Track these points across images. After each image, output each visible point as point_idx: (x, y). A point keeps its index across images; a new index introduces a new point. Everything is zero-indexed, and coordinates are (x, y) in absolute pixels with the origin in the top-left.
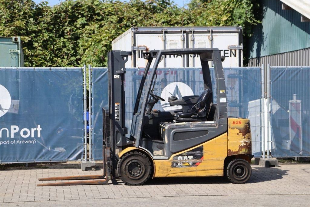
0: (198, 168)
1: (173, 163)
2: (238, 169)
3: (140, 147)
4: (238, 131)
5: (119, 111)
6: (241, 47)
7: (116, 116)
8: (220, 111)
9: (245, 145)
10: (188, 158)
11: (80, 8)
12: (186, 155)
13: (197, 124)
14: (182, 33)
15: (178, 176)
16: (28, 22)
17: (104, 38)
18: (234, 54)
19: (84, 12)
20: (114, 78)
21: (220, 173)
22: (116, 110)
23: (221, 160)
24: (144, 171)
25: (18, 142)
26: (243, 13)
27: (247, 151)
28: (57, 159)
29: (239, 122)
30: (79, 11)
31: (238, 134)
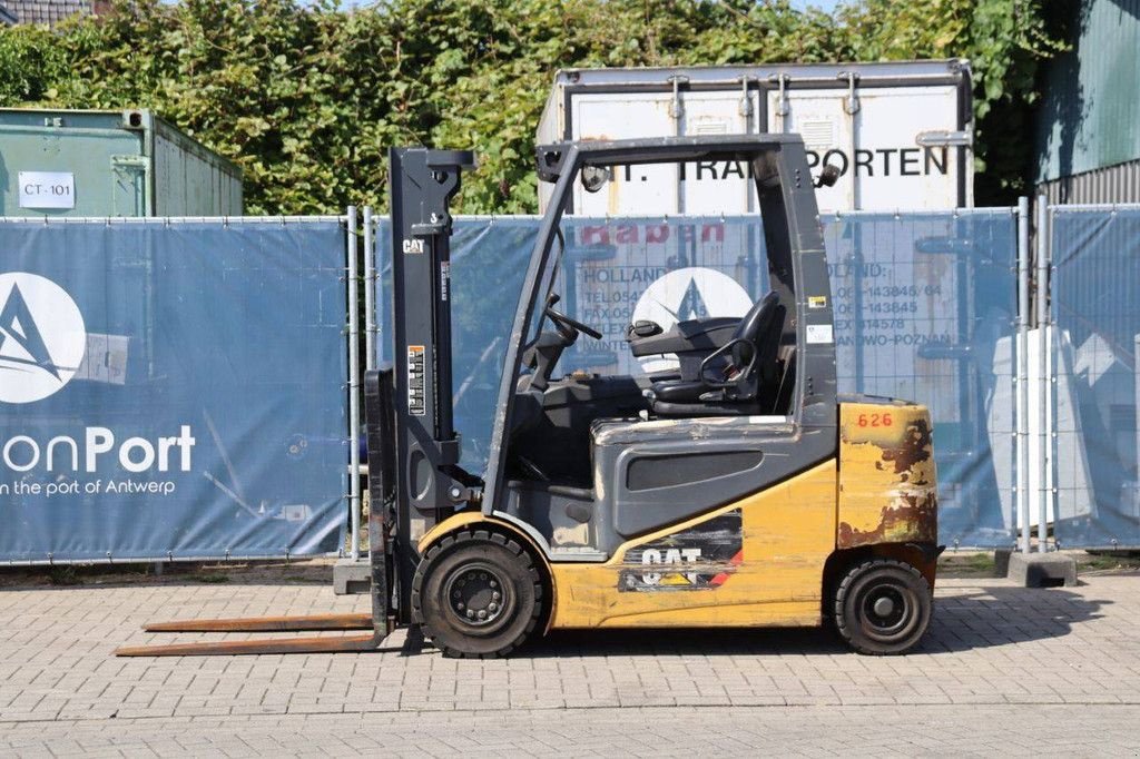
0: (722, 593)
1: (624, 574)
2: (880, 601)
3: (496, 513)
4: (878, 454)
5: (422, 377)
6: (965, 136)
7: (413, 397)
8: (806, 376)
9: (904, 505)
10: (684, 555)
11: (445, 17)
12: (677, 543)
13: (717, 426)
14: (741, 89)
15: (644, 625)
16: (269, 70)
17: (510, 116)
18: (940, 162)
19: (457, 30)
20: (405, 251)
21: (810, 615)
22: (411, 371)
23: (812, 566)
24: (512, 604)
25: (111, 486)
26: (1004, 16)
27: (912, 532)
28: (252, 549)
29: (881, 419)
30: (442, 28)
31: (878, 465)
